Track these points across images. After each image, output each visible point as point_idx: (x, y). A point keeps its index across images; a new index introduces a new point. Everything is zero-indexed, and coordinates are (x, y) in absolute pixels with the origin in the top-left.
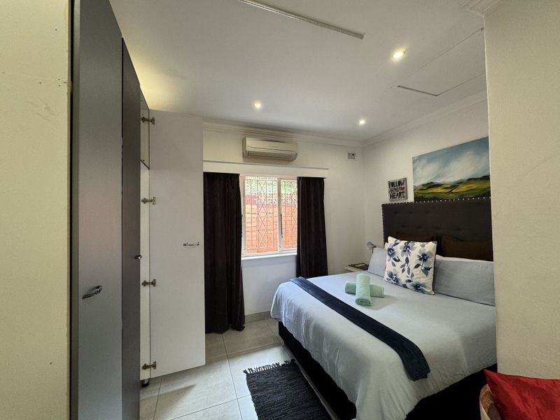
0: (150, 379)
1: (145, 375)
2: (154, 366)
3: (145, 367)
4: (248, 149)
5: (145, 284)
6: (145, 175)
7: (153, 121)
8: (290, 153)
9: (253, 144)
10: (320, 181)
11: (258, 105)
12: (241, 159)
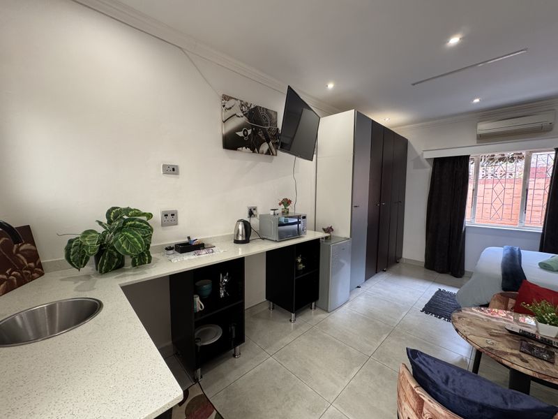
4: (480, 132)
8: (540, 125)
9: (484, 127)
11: (477, 101)
12: (475, 142)
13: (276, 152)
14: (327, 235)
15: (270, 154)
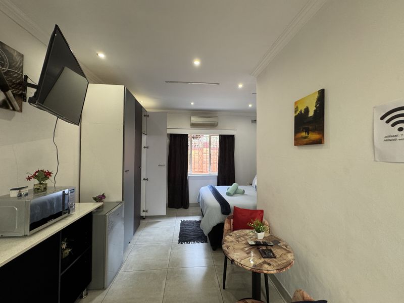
0: (145, 216)
1: (143, 214)
2: (147, 211)
3: (144, 211)
4: (192, 122)
5: (144, 179)
6: (144, 138)
7: (148, 116)
8: (214, 123)
9: (194, 119)
10: (232, 137)
11: (192, 104)
12: (189, 127)
13: (21, 106)
14: (99, 204)
15: (7, 108)
